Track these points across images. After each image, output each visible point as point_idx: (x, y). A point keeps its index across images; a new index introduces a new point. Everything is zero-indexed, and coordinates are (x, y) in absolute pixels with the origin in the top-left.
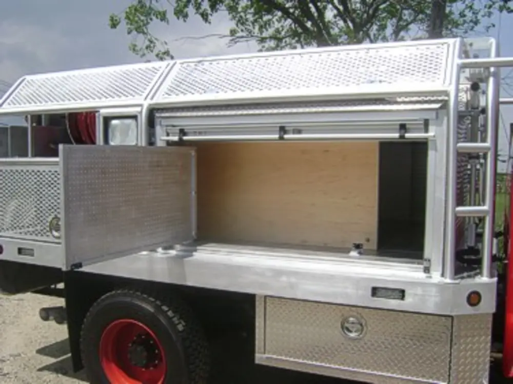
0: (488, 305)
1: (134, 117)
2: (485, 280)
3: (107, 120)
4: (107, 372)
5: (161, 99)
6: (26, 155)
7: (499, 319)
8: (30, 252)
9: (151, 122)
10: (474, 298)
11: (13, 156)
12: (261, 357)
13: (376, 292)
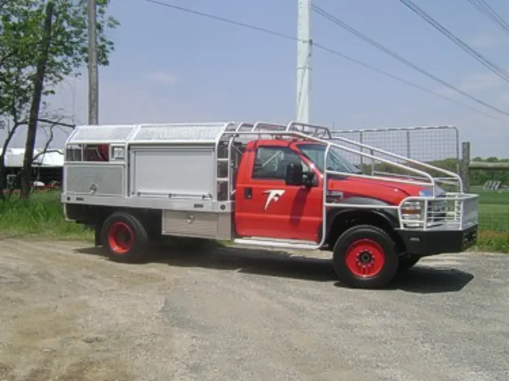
0: (228, 209)
1: (123, 147)
2: (228, 203)
3: (113, 148)
4: (111, 244)
5: (132, 141)
6: (80, 160)
7: (233, 214)
8: (81, 199)
9: (129, 149)
10: (223, 207)
11: (75, 160)
12: (164, 232)
13: (196, 206)
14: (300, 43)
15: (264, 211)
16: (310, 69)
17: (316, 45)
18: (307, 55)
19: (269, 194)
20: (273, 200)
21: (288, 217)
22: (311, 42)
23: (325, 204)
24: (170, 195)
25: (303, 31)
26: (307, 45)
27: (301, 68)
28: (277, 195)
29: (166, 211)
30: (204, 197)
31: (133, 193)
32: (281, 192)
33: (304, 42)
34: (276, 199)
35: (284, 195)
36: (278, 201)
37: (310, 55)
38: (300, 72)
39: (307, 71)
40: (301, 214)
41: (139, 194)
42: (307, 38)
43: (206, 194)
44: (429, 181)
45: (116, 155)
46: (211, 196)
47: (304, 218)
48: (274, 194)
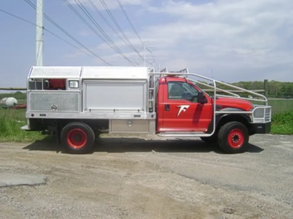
0: (155, 117)
1: (78, 81)
2: (154, 114)
3: (70, 81)
5: (85, 77)
7: (156, 120)
8: (45, 115)
9: (82, 82)
10: (152, 116)
13: (135, 116)
14: (38, 28)
15: (176, 117)
16: (43, 41)
17: (46, 29)
18: (42, 34)
19: (180, 107)
20: (182, 111)
21: (191, 120)
22: (43, 28)
23: (215, 112)
24: (114, 110)
25: (40, 22)
26: (41, 29)
27: (38, 41)
28: (185, 108)
29: (112, 120)
30: (139, 110)
31: (85, 110)
32: (187, 107)
33: (40, 27)
34: (185, 110)
35: (189, 108)
36: (186, 111)
37: (43, 34)
38: (38, 43)
39: (41, 42)
40: (199, 118)
41: (90, 110)
42: (41, 25)
43: (140, 109)
44: (265, 99)
45: (71, 86)
46: (143, 110)
47: (200, 120)
48: (183, 108)
